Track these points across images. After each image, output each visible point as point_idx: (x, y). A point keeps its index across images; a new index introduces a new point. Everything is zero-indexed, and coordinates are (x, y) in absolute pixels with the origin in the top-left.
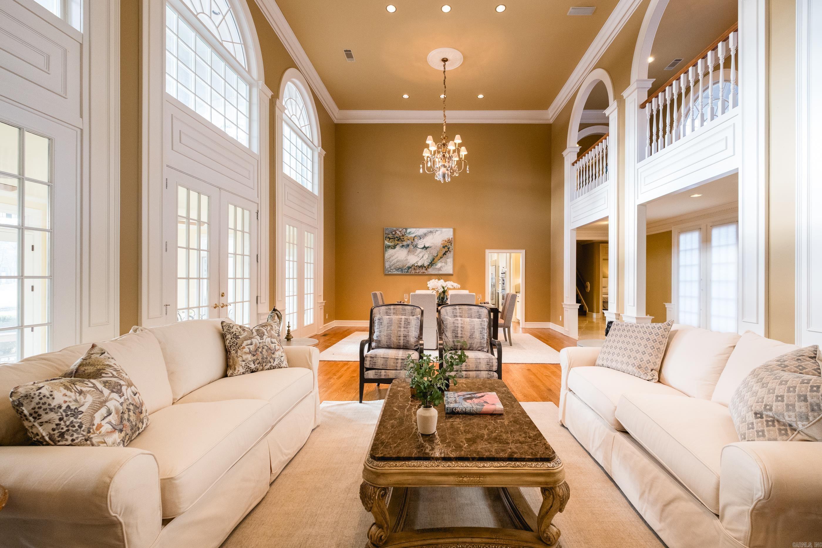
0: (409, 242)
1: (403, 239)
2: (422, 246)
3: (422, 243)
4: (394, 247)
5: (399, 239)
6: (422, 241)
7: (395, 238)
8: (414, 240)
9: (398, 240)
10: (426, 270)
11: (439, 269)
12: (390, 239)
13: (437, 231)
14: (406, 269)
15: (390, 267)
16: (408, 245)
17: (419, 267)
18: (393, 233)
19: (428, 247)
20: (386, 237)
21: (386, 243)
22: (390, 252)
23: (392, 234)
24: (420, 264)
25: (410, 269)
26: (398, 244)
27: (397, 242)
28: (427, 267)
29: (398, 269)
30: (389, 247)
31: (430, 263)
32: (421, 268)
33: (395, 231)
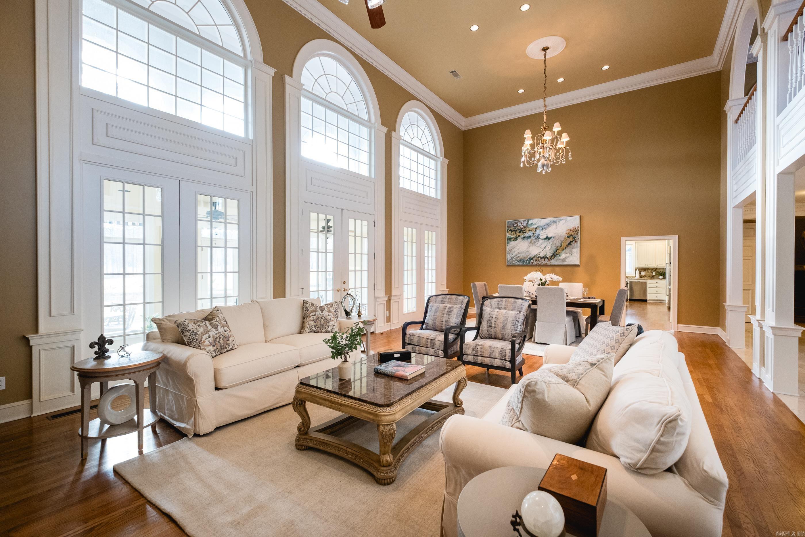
0: (531, 234)
1: (525, 230)
2: (545, 237)
3: (545, 234)
4: (516, 239)
5: (521, 231)
6: (544, 232)
7: (516, 230)
8: (535, 231)
9: (520, 232)
10: (549, 261)
11: (564, 260)
12: (511, 231)
13: (561, 220)
14: (527, 260)
15: (512, 258)
16: (530, 237)
17: (541, 258)
18: (515, 225)
19: (551, 238)
20: (508, 230)
21: (508, 235)
22: (512, 244)
23: (514, 227)
24: (542, 255)
25: (532, 261)
26: (519, 236)
27: (518, 234)
28: (549, 258)
29: (519, 261)
30: (511, 239)
31: (553, 254)
32: (543, 259)
33: (517, 223)
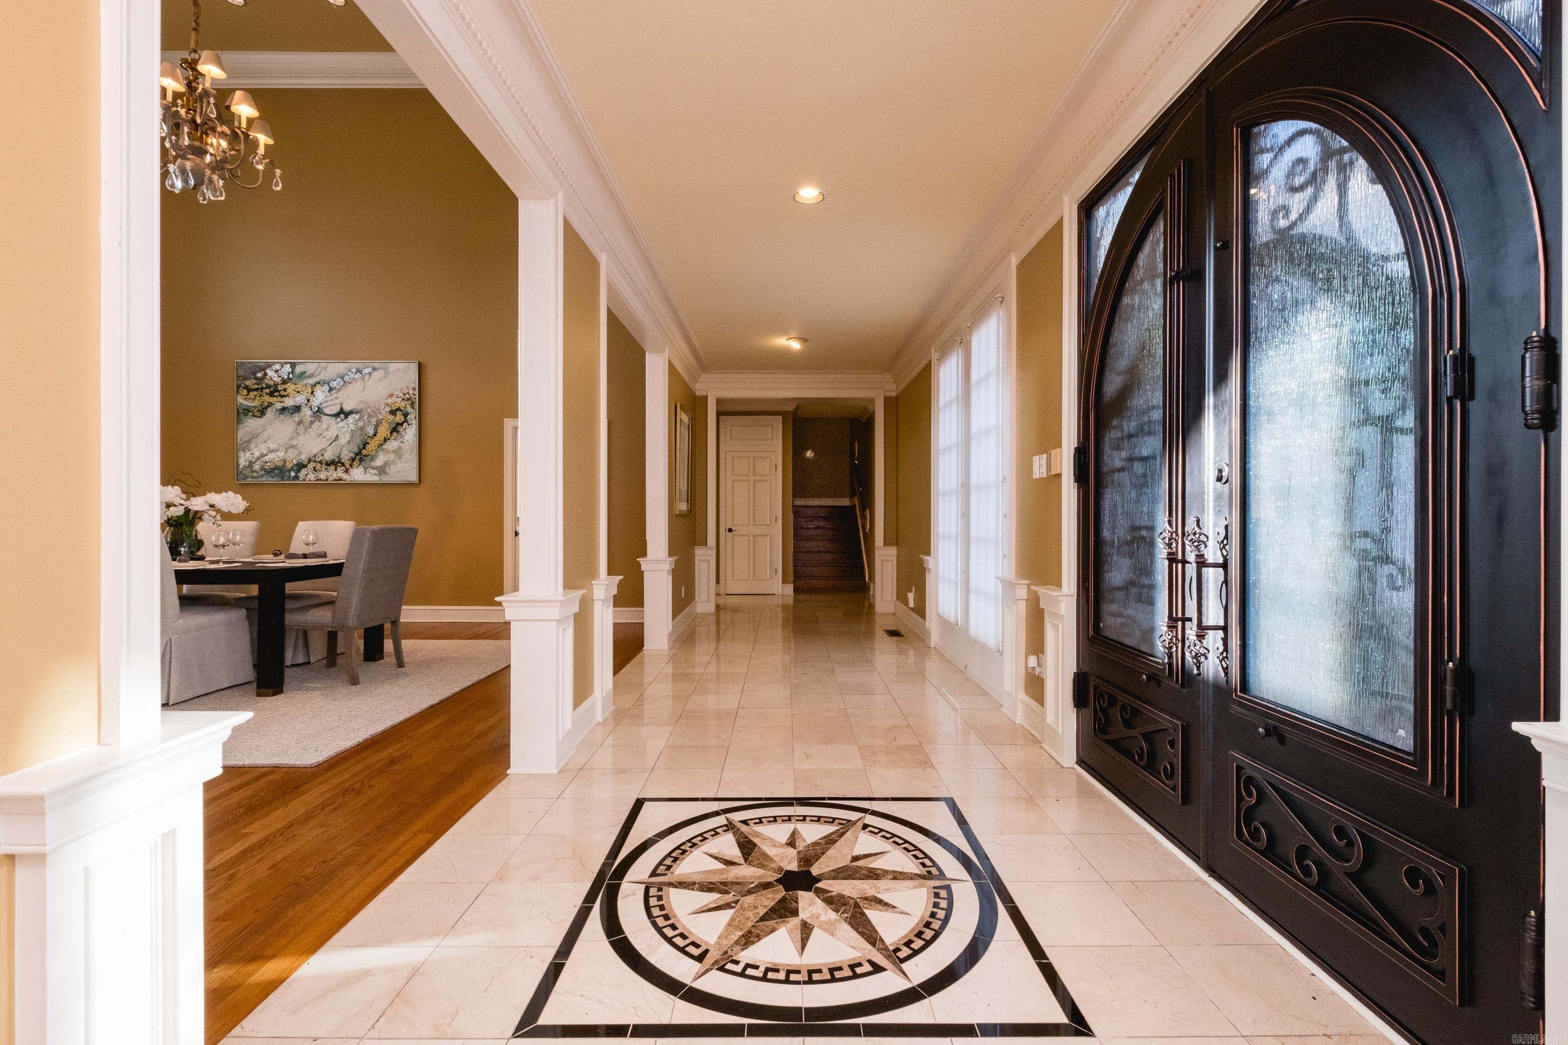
0: (300, 399)
1: (285, 390)
2: (336, 409)
3: (336, 401)
4: (262, 412)
5: (274, 391)
6: (335, 396)
7: (262, 389)
8: (312, 393)
9: (271, 394)
10: (347, 471)
11: (382, 470)
12: (249, 390)
13: (374, 369)
14: (292, 469)
15: (251, 464)
16: (297, 409)
17: (328, 464)
18: (259, 375)
19: (351, 412)
20: (238, 387)
21: (240, 400)
22: (251, 424)
23: (256, 378)
24: (328, 456)
25: (304, 471)
26: (270, 405)
27: (267, 399)
28: (347, 466)
29: (269, 472)
30: (247, 411)
31: (357, 454)
32: (333, 467)
33: (263, 369)
